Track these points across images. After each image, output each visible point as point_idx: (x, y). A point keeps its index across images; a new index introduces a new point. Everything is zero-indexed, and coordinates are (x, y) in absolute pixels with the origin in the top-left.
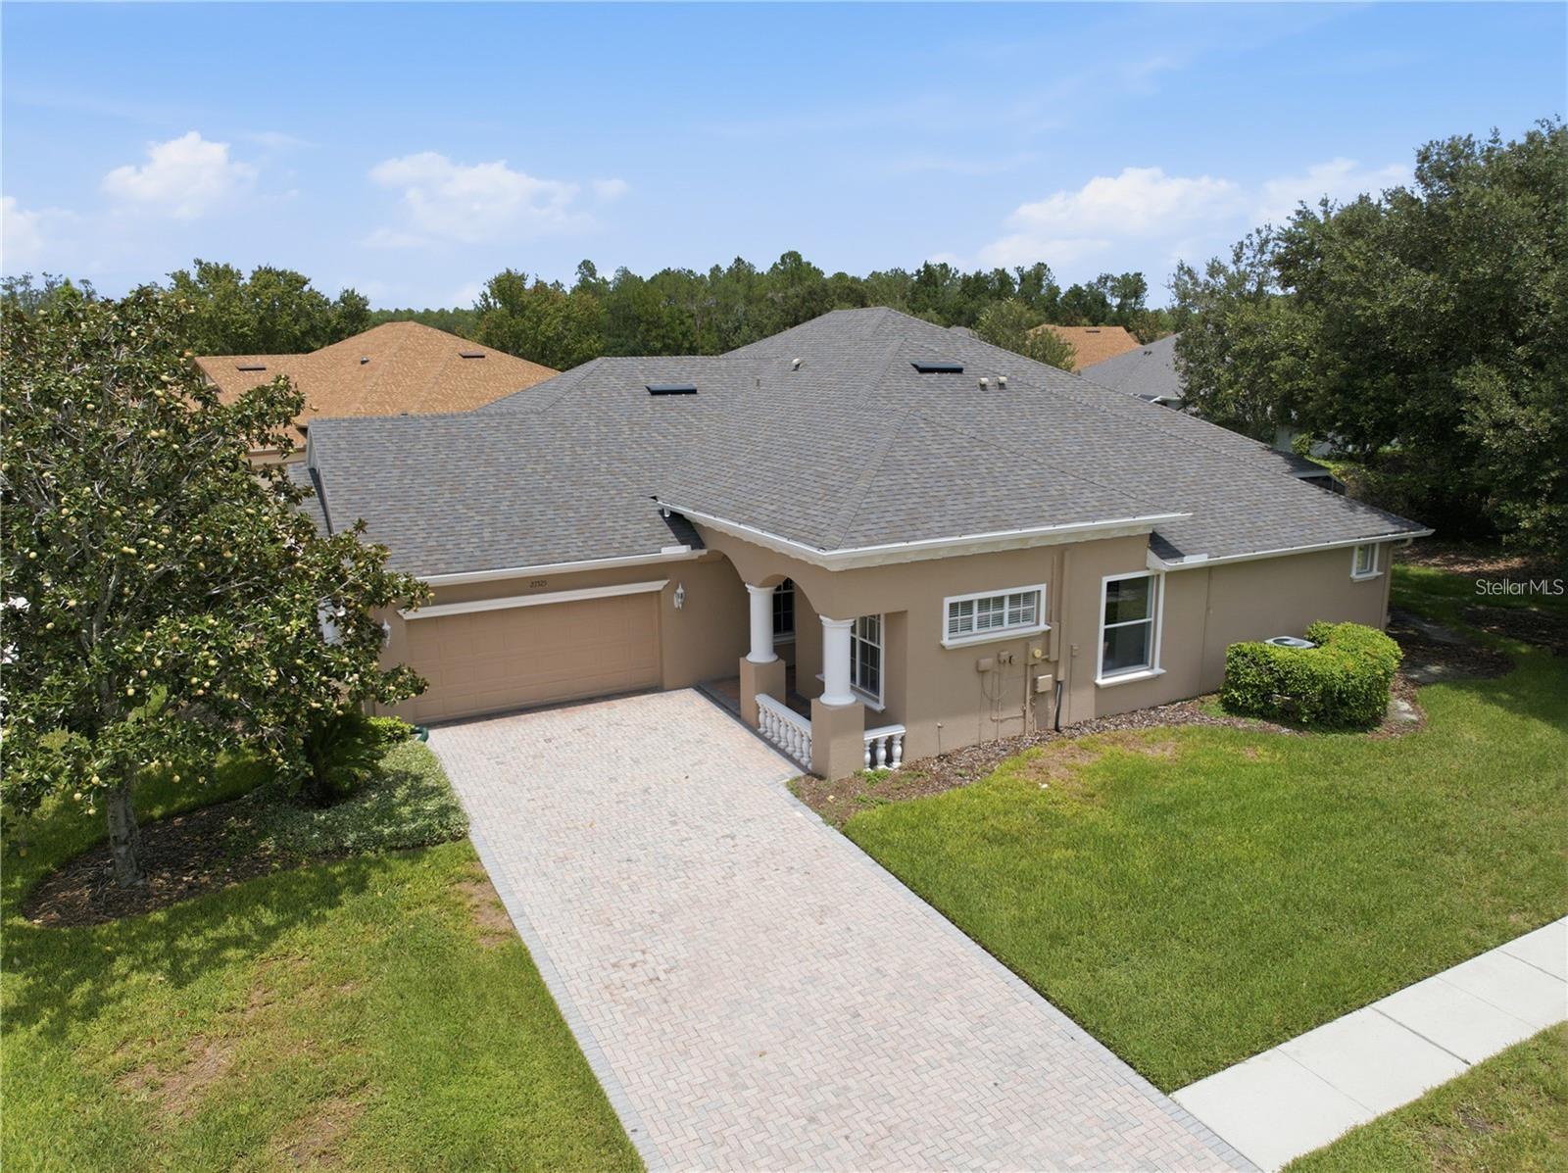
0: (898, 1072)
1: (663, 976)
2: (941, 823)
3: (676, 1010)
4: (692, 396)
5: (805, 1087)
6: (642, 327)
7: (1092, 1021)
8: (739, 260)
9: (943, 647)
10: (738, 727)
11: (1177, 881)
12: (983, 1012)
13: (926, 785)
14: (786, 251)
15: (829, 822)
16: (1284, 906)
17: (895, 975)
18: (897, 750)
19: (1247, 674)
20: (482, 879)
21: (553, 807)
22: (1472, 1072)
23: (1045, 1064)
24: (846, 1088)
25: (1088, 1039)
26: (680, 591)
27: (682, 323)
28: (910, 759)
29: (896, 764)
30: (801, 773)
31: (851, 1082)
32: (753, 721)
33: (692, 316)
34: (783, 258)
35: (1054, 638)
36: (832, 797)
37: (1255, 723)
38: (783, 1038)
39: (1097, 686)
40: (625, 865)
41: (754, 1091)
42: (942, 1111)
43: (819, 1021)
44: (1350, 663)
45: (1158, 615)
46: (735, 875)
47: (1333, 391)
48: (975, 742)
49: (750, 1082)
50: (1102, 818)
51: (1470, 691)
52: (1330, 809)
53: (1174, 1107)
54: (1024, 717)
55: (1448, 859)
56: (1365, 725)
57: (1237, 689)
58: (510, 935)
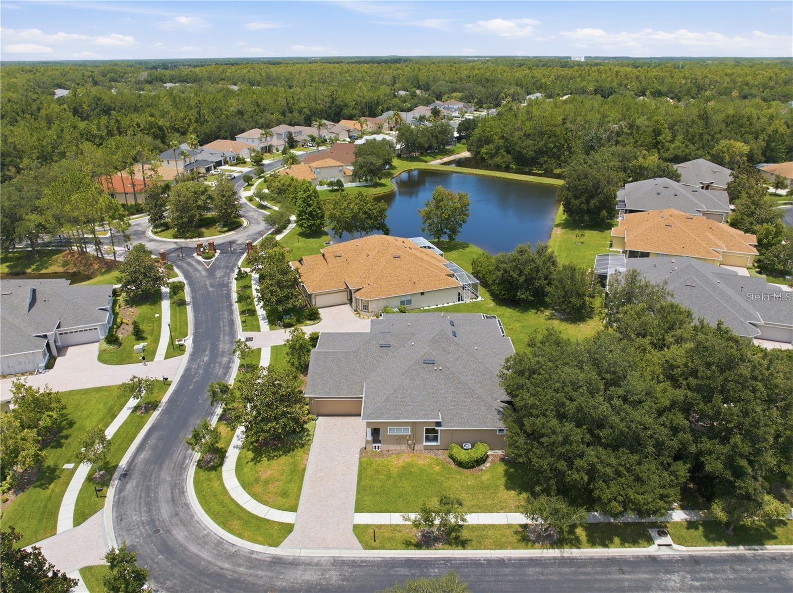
1: (317, 478)
4: (389, 348)
9: (387, 434)
13: (379, 456)
15: (359, 459)
20: (308, 454)
25: (354, 504)
28: (382, 449)
29: (380, 450)
30: (365, 447)
35: (412, 436)
36: (364, 454)
39: (423, 444)
45: (439, 435)
48: (395, 449)
54: (407, 447)
56: (468, 468)
58: (306, 465)
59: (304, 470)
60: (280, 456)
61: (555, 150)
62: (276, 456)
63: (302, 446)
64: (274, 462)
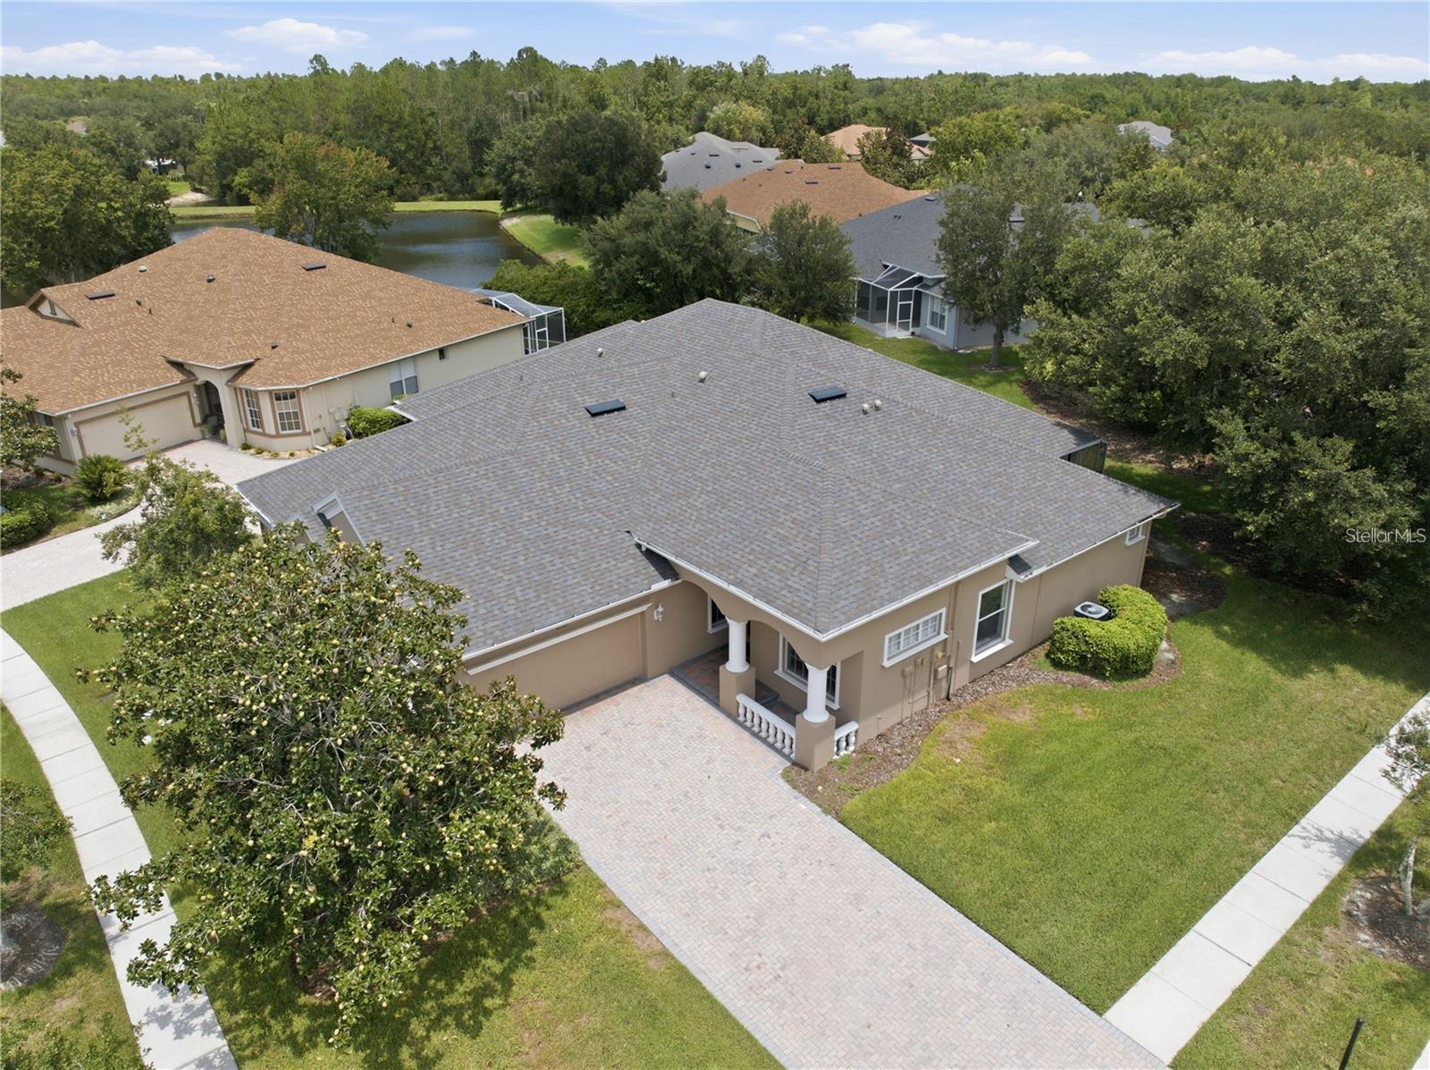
0: (951, 1026)
1: (781, 974)
2: (904, 807)
3: (802, 1000)
4: (623, 412)
5: (904, 1047)
6: (385, 128)
7: (1049, 970)
8: (474, 54)
9: (883, 667)
10: (722, 718)
11: (1064, 843)
12: (983, 970)
13: (879, 767)
14: (522, 47)
15: (826, 812)
16: (1131, 855)
17: (922, 949)
18: (852, 739)
19: (1069, 644)
20: (618, 905)
21: (628, 822)
22: (1254, 972)
23: (1030, 1005)
24: (927, 1044)
25: (1048, 981)
26: (660, 609)
27: (423, 121)
28: (861, 742)
29: (852, 748)
30: (789, 764)
31: (928, 1039)
32: (734, 712)
33: (432, 114)
34: (520, 53)
35: (949, 643)
36: (820, 788)
37: (1074, 676)
38: (875, 1012)
39: (971, 662)
40: (707, 874)
41: (877, 1056)
42: (986, 1051)
43: (891, 994)
44: (1139, 636)
45: (1009, 607)
46: (786, 874)
47: (1114, 401)
48: (899, 720)
49: (871, 1050)
50: (1003, 790)
51: (1203, 625)
52: (1141, 762)
53: (1108, 1025)
54: (928, 695)
55: (1214, 796)
56: (1144, 673)
57: (1062, 653)
58: (666, 954)
59: (684, 977)
60: (505, 979)
61: (410, 156)
62: (486, 991)
63: (557, 882)
64: (501, 1025)
